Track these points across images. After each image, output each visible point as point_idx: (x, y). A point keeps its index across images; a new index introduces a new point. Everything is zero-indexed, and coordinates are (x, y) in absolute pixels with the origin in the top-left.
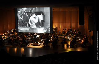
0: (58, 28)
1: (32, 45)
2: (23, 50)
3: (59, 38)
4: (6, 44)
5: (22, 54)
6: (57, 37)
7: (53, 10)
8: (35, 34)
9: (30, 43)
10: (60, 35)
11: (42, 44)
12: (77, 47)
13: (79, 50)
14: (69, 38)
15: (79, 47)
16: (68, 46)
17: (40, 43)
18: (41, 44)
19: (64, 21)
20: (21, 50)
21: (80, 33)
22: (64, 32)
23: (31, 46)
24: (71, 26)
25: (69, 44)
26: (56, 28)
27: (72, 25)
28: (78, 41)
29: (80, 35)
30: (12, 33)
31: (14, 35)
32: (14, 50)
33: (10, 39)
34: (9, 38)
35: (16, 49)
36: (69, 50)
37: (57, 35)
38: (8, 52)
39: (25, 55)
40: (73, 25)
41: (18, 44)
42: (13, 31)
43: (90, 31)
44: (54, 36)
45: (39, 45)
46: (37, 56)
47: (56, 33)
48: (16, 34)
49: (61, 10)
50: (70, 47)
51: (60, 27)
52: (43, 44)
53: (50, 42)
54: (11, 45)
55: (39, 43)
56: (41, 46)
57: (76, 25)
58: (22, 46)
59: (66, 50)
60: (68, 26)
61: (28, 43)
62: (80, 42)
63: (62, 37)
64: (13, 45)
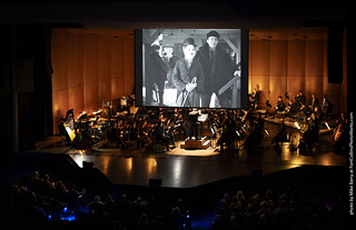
0: (266, 94)
1: (182, 147)
2: (152, 163)
3: (266, 125)
4: (101, 144)
5: (150, 177)
6: (262, 121)
7: (250, 38)
9: (177, 141)
10: (271, 114)
11: (214, 142)
12: (320, 153)
13: (326, 163)
14: (296, 124)
15: (327, 152)
16: (293, 149)
17: (208, 142)
18: (210, 145)
19: (282, 72)
20: (145, 165)
21: (330, 108)
23: (179, 150)
24: (303, 86)
25: (297, 141)
27: (307, 84)
28: (324, 134)
30: (122, 109)
31: (129, 114)
32: (126, 164)
33: (114, 130)
34: (112, 123)
35: (130, 162)
36: (297, 163)
37: (261, 114)
38: (105, 172)
39: (160, 182)
40: (311, 84)
41: (138, 146)
42: (124, 103)
45: (205, 148)
46: (195, 183)
47: (258, 108)
48: (134, 110)
49: (275, 37)
50: (300, 153)
52: (218, 144)
53: (238, 139)
54: (117, 147)
55: (206, 140)
56: (209, 152)
57: (320, 85)
58: (150, 152)
59: (287, 163)
60: (293, 86)
61: (169, 141)
62: (328, 138)
63: (276, 120)
64: (123, 148)
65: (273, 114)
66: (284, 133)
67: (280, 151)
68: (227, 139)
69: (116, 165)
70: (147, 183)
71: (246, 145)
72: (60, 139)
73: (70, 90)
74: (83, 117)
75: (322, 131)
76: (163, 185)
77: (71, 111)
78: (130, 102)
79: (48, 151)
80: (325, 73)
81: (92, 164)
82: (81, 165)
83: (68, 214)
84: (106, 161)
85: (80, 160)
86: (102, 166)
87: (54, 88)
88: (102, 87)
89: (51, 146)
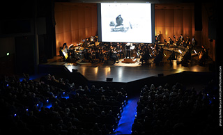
0: (164, 36)
1: (122, 62)
2: (108, 69)
4: (80, 61)
5: (107, 77)
6: (162, 49)
8: (128, 45)
11: (139, 60)
12: (192, 65)
13: (195, 70)
14: (180, 51)
15: (195, 65)
16: (178, 63)
17: (135, 59)
18: (136, 61)
19: (172, 25)
20: (103, 71)
21: (196, 43)
22: (172, 42)
23: (121, 64)
24: (182, 32)
25: (180, 59)
26: (160, 36)
27: (184, 31)
28: (194, 56)
29: (197, 46)
30: (91, 43)
31: (95, 46)
32: (94, 71)
33: (87, 53)
35: (96, 69)
36: (180, 70)
37: (162, 46)
38: (83, 74)
39: (112, 79)
40: (186, 31)
41: (100, 61)
42: (92, 40)
43: (211, 41)
44: (157, 48)
45: (134, 63)
47: (160, 43)
48: (97, 44)
49: (168, 7)
51: (167, 33)
52: (141, 61)
53: (151, 58)
54: (89, 62)
56: (136, 64)
57: (191, 32)
58: (107, 64)
59: (175, 70)
62: (196, 58)
63: (169, 49)
64: (92, 62)
65: (168, 46)
66: (174, 55)
67: (172, 64)
68: (145, 58)
69: (89, 71)
70: (105, 80)
71: (155, 61)
72: (60, 58)
73: (65, 33)
74: (71, 47)
75: (193, 54)
76: (114, 81)
77: (65, 44)
78: (95, 40)
79: (54, 64)
80: (193, 26)
81: (77, 70)
82: (71, 71)
83: (65, 95)
84: (84, 69)
85: (70, 68)
86: (82, 71)
87: (56, 32)
88: (81, 32)
89: (56, 61)
